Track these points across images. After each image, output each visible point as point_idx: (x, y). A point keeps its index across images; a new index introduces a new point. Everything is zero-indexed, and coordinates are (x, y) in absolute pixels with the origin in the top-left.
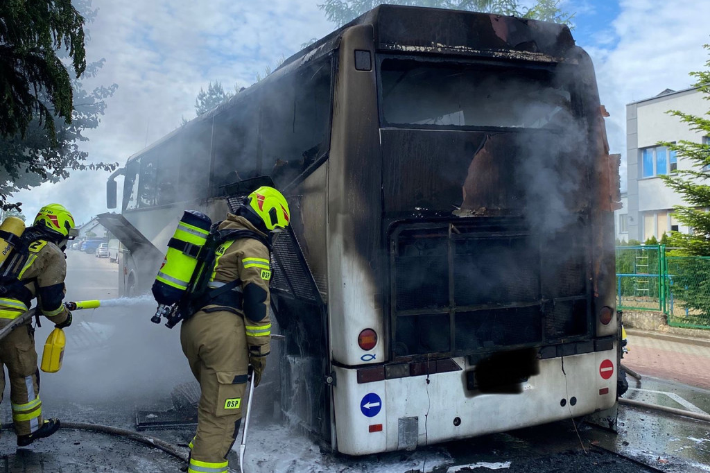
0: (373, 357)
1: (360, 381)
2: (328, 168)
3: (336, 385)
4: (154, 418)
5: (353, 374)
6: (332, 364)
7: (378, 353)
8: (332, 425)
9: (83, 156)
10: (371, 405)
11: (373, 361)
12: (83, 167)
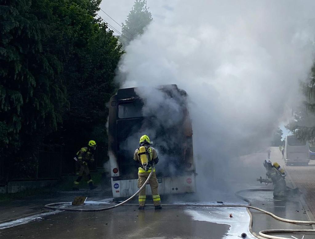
0: (117, 175)
1: (114, 180)
5: (112, 179)
7: (118, 174)
10: (117, 186)
11: (117, 176)
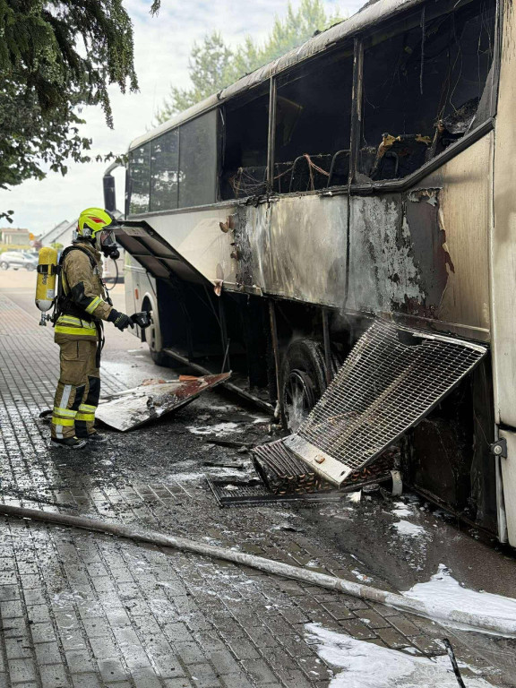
2: (492, 143)
3: (506, 458)
4: (234, 491)
6: (499, 428)
8: (500, 511)
9: (87, 144)
12: (87, 159)
